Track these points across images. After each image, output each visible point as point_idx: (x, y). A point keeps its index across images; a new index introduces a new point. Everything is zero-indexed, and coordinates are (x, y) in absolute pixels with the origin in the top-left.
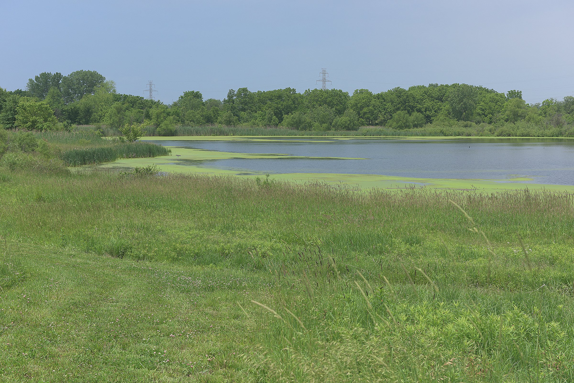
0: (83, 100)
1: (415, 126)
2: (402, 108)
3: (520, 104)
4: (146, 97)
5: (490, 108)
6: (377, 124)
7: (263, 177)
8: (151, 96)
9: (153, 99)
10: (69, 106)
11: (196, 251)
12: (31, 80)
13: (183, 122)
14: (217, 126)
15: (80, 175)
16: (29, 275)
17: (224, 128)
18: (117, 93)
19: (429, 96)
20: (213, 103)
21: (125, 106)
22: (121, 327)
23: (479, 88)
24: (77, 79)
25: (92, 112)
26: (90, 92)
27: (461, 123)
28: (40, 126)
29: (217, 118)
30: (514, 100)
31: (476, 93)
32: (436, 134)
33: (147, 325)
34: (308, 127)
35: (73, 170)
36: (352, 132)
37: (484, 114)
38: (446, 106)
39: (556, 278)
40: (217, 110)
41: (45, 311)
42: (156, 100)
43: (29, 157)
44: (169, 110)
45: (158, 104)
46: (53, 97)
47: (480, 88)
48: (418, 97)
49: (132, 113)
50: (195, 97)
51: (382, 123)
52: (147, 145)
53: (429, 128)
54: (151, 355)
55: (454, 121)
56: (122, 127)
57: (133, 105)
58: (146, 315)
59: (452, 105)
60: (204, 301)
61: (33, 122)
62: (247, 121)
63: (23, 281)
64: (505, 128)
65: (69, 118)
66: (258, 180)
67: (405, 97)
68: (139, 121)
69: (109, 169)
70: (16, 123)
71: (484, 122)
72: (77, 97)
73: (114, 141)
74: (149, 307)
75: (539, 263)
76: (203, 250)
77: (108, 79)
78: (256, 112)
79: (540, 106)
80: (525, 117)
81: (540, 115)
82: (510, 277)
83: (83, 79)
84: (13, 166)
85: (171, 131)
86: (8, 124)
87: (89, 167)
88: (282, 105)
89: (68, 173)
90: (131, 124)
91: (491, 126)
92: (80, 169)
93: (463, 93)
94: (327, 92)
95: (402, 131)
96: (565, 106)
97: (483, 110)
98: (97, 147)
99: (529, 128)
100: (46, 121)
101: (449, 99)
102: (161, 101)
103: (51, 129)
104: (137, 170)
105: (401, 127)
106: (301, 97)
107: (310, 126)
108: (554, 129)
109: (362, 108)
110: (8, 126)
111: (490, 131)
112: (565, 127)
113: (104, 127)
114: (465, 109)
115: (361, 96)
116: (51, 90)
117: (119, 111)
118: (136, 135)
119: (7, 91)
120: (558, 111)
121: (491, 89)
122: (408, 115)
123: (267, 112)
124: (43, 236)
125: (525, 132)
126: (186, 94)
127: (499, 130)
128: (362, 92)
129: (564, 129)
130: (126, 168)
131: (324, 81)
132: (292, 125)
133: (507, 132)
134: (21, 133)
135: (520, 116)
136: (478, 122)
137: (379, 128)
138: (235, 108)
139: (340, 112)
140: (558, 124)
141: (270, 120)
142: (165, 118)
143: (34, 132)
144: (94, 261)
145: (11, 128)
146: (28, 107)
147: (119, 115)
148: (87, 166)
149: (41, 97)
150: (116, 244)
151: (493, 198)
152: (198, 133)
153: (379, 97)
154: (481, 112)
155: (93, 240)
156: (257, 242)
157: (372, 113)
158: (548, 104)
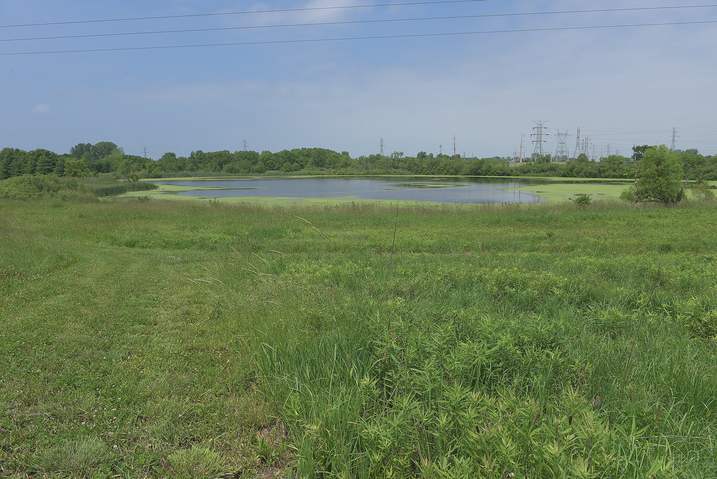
0: (105, 159)
1: (295, 170)
2: (288, 161)
3: (348, 158)
4: (143, 156)
5: (333, 161)
6: (275, 170)
7: (213, 200)
8: (145, 155)
9: (147, 157)
10: (97, 162)
11: (177, 242)
12: (72, 148)
13: (165, 170)
14: (185, 172)
15: (105, 202)
16: (78, 260)
17: (189, 173)
18: (125, 154)
19: (302, 154)
20: (182, 159)
21: (130, 161)
22: (135, 285)
24: (100, 147)
25: (110, 166)
26: (109, 154)
27: (319, 168)
28: (80, 174)
29: (185, 168)
30: (345, 156)
31: (326, 153)
32: (306, 174)
33: (150, 284)
34: (237, 172)
35: (101, 199)
36: (261, 174)
38: (311, 160)
39: (368, 246)
40: (185, 163)
41: (88, 279)
42: (149, 158)
43: (74, 193)
44: (156, 163)
45: (150, 160)
46: (86, 157)
47: (328, 150)
48: (296, 155)
49: (135, 166)
50: (171, 156)
51: (278, 169)
52: (145, 183)
53: (303, 171)
54: (154, 300)
55: (315, 167)
56: (129, 173)
57: (135, 161)
58: (149, 278)
59: (314, 159)
60: (183, 269)
61: (75, 172)
62: (203, 169)
63: (74, 263)
64: (341, 171)
65: (97, 169)
66: (210, 201)
67: (289, 155)
68: (139, 170)
69: (122, 198)
70: (65, 173)
71: (330, 168)
72: (101, 157)
73: (124, 182)
74: (150, 274)
75: (360, 239)
76: (181, 241)
77: (119, 147)
78: (207, 164)
79: (358, 159)
80: (351, 165)
81: (358, 164)
82: (347, 246)
83: (104, 147)
84: (64, 198)
85: (158, 175)
86: (60, 174)
87: (110, 197)
88: (222, 160)
89: (98, 201)
90: (134, 172)
91: (334, 170)
92: (105, 198)
93: (319, 153)
94: (247, 152)
95: (289, 173)
96: (370, 160)
98: (115, 185)
99: (353, 170)
100: (83, 171)
101: (312, 156)
102: (152, 159)
103: (86, 176)
104: (139, 198)
105: (288, 171)
106: (233, 155)
107: (239, 171)
108: (365, 171)
109: (266, 161)
110: (60, 175)
111: (334, 172)
113: (118, 174)
114: (321, 161)
115: (267, 154)
116: (85, 153)
117: (127, 164)
118: (138, 178)
119: (58, 154)
120: (367, 162)
121: (333, 150)
122: (291, 164)
123: (214, 163)
124: (85, 237)
125: (351, 173)
126: (166, 154)
127: (338, 172)
128: (266, 152)
129: (369, 171)
130: (132, 197)
131: (245, 146)
132: (228, 171)
133: (342, 173)
134: (68, 178)
135: (348, 165)
136: (328, 168)
137: (276, 172)
138: (195, 162)
139: (254, 163)
140: (367, 168)
141: (216, 168)
142: (154, 168)
143: (76, 178)
144: (117, 250)
145: (62, 176)
146: (71, 163)
147: (127, 167)
148: (109, 196)
149: (79, 157)
150: (129, 240)
151: (337, 207)
152: (174, 176)
153: (275, 155)
154: (329, 163)
155: (115, 238)
156: (211, 235)
157: (272, 163)
158: (361, 158)
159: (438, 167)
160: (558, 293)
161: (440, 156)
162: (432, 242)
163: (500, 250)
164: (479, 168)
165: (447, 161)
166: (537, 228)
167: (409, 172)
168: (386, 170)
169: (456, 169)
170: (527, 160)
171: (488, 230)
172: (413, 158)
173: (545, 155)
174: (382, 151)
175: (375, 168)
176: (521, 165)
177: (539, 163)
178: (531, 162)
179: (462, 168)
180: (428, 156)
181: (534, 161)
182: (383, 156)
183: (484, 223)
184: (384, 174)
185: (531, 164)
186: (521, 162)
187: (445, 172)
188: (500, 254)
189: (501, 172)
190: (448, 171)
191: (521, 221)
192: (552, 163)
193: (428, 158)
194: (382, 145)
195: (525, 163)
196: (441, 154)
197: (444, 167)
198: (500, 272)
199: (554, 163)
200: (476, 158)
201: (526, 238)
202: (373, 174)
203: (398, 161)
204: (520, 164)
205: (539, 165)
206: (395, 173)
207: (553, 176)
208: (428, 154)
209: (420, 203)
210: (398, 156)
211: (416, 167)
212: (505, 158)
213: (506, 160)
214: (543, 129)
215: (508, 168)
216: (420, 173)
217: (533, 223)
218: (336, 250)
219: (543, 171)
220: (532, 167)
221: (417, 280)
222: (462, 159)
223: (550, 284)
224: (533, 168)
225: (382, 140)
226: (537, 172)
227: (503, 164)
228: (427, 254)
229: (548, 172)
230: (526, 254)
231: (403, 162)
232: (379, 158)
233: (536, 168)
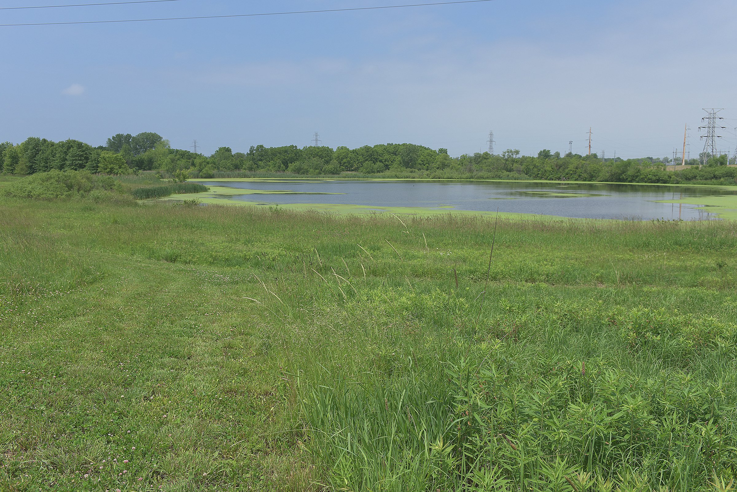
0: (147, 153)
1: (378, 172)
2: (369, 159)
3: (446, 157)
4: (192, 151)
5: (427, 160)
6: (353, 170)
7: (274, 206)
8: (195, 150)
9: (197, 152)
10: (137, 157)
11: (226, 257)
12: (109, 139)
13: (218, 168)
14: (242, 171)
15: (144, 206)
16: (107, 275)
17: (247, 172)
18: (171, 148)
19: (387, 151)
20: (239, 155)
21: (177, 157)
22: (171, 309)
23: (420, 147)
24: (142, 139)
25: (153, 162)
26: (152, 147)
27: (409, 169)
28: (117, 171)
29: (242, 166)
30: (442, 155)
31: (418, 150)
32: (392, 177)
33: (189, 307)
34: (306, 172)
35: (140, 202)
36: (336, 175)
37: (423, 164)
38: (398, 158)
39: (466, 271)
40: (242, 161)
41: (116, 299)
42: (199, 154)
43: (109, 193)
44: (208, 160)
45: (200, 156)
46: (125, 151)
47: (421, 147)
48: (380, 152)
49: (182, 162)
50: (226, 151)
51: (356, 170)
52: (193, 184)
53: (387, 173)
54: (191, 328)
55: (404, 169)
56: (175, 172)
57: (183, 157)
58: (189, 301)
59: (402, 158)
60: (231, 291)
61: (111, 168)
62: (263, 168)
63: (102, 279)
64: (437, 173)
65: (137, 166)
66: (271, 208)
67: (371, 152)
68: (187, 168)
69: (165, 202)
70: (99, 170)
71: (423, 169)
72: (143, 151)
73: (169, 182)
76: (232, 256)
77: (164, 138)
78: (270, 162)
79: (459, 159)
80: (449, 166)
81: (459, 165)
83: (147, 139)
84: (97, 199)
85: (210, 175)
86: (93, 170)
87: (152, 200)
88: (288, 157)
89: (136, 205)
90: (181, 170)
91: (428, 172)
92: (145, 201)
93: (409, 150)
94: (318, 148)
95: (370, 175)
96: (475, 159)
97: (423, 161)
98: (157, 186)
99: (452, 173)
100: (120, 168)
101: (400, 154)
102: (203, 154)
103: (124, 174)
104: (185, 201)
105: (369, 172)
106: (301, 151)
107: (307, 172)
108: (468, 174)
109: (342, 159)
110: (93, 172)
111: (427, 175)
112: (475, 173)
113: (162, 172)
114: (411, 160)
115: (343, 151)
116: (124, 146)
117: (173, 161)
118: (185, 178)
119: (92, 147)
120: (470, 162)
121: (428, 147)
122: (373, 164)
123: (277, 161)
124: (118, 248)
125: (450, 176)
126: (220, 149)
127: (433, 175)
128: (342, 148)
129: (474, 174)
130: (177, 201)
131: (317, 140)
132: (295, 171)
133: (438, 176)
134: (102, 176)
135: (446, 165)
136: (419, 169)
137: (354, 173)
138: (255, 159)
139: (327, 162)
140: (470, 171)
141: (279, 167)
142: (205, 166)
143: (112, 176)
144: (154, 265)
145: (95, 173)
146: (107, 158)
147: (172, 164)
148: (150, 199)
149: (117, 151)
150: (170, 253)
151: (428, 219)
152: (229, 176)
153: (354, 151)
154: (421, 162)
155: (153, 251)
156: (269, 250)
157: (349, 162)
158: (464, 157)
159: (567, 171)
160: (723, 345)
161: (569, 155)
162: (552, 269)
163: (646, 282)
164: (624, 172)
165: (579, 163)
166: (702, 255)
167: (526, 176)
168: (496, 173)
169: (590, 173)
170: (692, 163)
171: (631, 256)
172: (533, 158)
173: (719, 156)
174: (491, 148)
175: (481, 170)
176: (683, 169)
177: (710, 166)
178: (698, 164)
179: (599, 171)
180: (553, 155)
181: (702, 163)
182: (493, 154)
183: (626, 245)
184: (493, 178)
185: (697, 168)
186: (683, 164)
187: (576, 176)
188: (645, 289)
189: (654, 178)
190: (580, 176)
191: (680, 245)
192: (729, 166)
193: (553, 158)
194: (491, 141)
195: (689, 167)
196: (571, 153)
197: (575, 170)
198: (640, 313)
199: (732, 166)
200: (619, 158)
201: (686, 269)
202: (478, 178)
203: (512, 161)
204: (683, 167)
205: (710, 169)
206: (508, 177)
207: (731, 184)
208: (552, 153)
209: (538, 218)
210: (513, 154)
211: (535, 169)
212: (661, 159)
213: (662, 162)
214: (717, 120)
215: (665, 172)
216: (541, 178)
217: (697, 248)
218: (424, 274)
219: (715, 177)
220: (699, 172)
221: (524, 319)
222: (600, 160)
223: (712, 332)
224: (701, 173)
225: (491, 135)
226: (706, 179)
227: (658, 168)
228: (544, 285)
229: (722, 179)
230: (683, 291)
231: (519, 163)
232: (487, 157)
233: (706, 173)
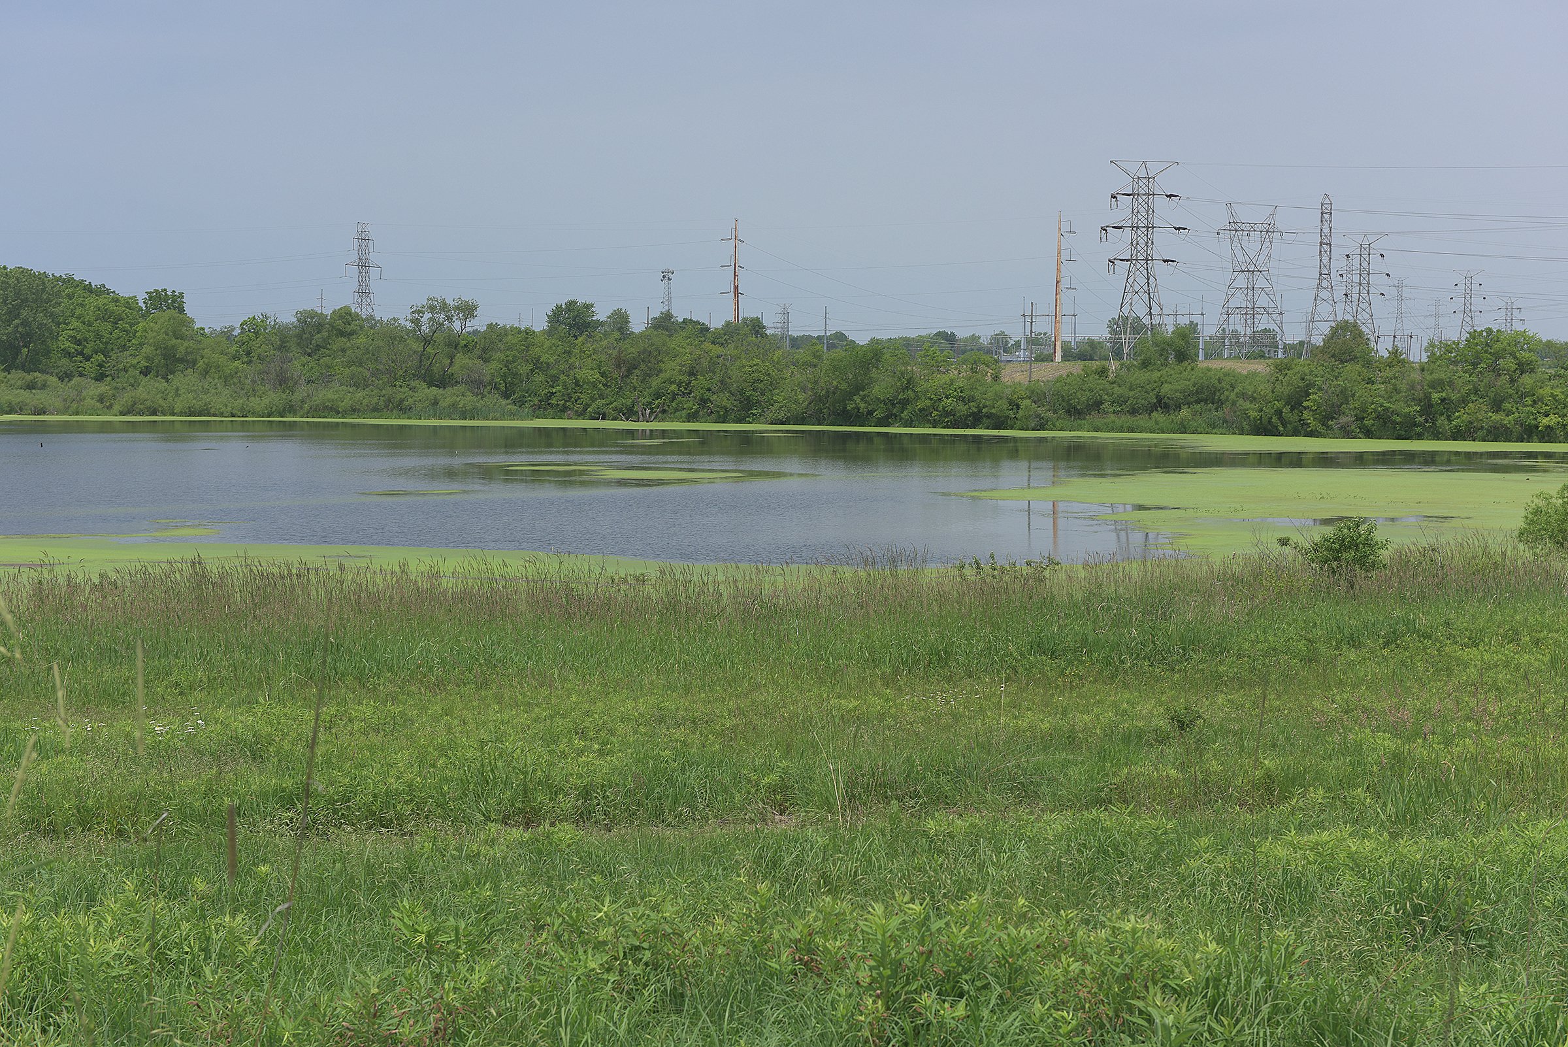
3: (181, 326)
5: (99, 337)
23: (64, 281)
27: (17, 376)
30: (164, 316)
31: (58, 295)
37: (81, 353)
39: (264, 795)
47: (69, 281)
64: (140, 393)
71: (81, 375)
75: (219, 757)
79: (235, 333)
80: (195, 363)
81: (235, 357)
91: (103, 388)
93: (18, 293)
96: (299, 336)
97: (79, 343)
99: (207, 392)
108: (274, 397)
111: (101, 400)
112: (301, 391)
114: (27, 338)
120: (282, 347)
121: (99, 283)
125: (198, 405)
127: (125, 398)
129: (298, 396)
133: (148, 403)
135: (182, 360)
136: (65, 376)
140: (283, 381)
151: (104, 586)
154: (72, 347)
158: (254, 328)
159: (655, 382)
160: (1170, 1020)
161: (664, 323)
162: (603, 766)
163: (939, 799)
164: (858, 388)
165: (698, 352)
166: (1126, 685)
167: (504, 402)
168: (388, 391)
169: (741, 391)
170: (1085, 352)
171: (887, 700)
172: (528, 333)
173: (1170, 329)
174: (364, 291)
175: (327, 379)
176: (1058, 374)
177: (1145, 364)
178: (1107, 359)
179: (773, 385)
180: (602, 324)
181: (1118, 354)
182: (371, 317)
183: (872, 662)
184: (376, 411)
185: (1103, 372)
186: (1058, 358)
187: (690, 404)
188: (931, 825)
189: (962, 409)
190: (704, 402)
191: (1053, 655)
192: (1205, 365)
193: (605, 334)
194: (364, 265)
195: (1077, 367)
196: (668, 316)
197: (686, 378)
198: (895, 922)
199: (1215, 365)
200: (840, 336)
201: (1071, 740)
202: (315, 411)
203: (449, 344)
204: (1056, 370)
205: (1142, 376)
206: (434, 409)
207: (1212, 427)
208: (601, 314)
209: (551, 566)
210: (449, 319)
211: (540, 378)
212: (985, 341)
213: (988, 352)
214: (1160, 203)
215: (997, 388)
216: (562, 412)
217: (1109, 664)
219: (1162, 404)
220: (1108, 386)
221: (478, 979)
222: (776, 342)
223: (1136, 975)
224: (1118, 390)
225: (363, 239)
226: (1133, 412)
227: (972, 370)
228: (566, 833)
229: (1185, 412)
230: (1056, 824)
231: (477, 352)
232: (349, 329)
233: (1131, 389)
